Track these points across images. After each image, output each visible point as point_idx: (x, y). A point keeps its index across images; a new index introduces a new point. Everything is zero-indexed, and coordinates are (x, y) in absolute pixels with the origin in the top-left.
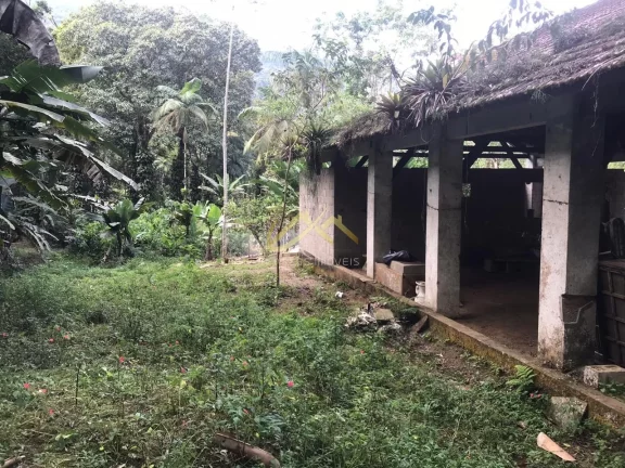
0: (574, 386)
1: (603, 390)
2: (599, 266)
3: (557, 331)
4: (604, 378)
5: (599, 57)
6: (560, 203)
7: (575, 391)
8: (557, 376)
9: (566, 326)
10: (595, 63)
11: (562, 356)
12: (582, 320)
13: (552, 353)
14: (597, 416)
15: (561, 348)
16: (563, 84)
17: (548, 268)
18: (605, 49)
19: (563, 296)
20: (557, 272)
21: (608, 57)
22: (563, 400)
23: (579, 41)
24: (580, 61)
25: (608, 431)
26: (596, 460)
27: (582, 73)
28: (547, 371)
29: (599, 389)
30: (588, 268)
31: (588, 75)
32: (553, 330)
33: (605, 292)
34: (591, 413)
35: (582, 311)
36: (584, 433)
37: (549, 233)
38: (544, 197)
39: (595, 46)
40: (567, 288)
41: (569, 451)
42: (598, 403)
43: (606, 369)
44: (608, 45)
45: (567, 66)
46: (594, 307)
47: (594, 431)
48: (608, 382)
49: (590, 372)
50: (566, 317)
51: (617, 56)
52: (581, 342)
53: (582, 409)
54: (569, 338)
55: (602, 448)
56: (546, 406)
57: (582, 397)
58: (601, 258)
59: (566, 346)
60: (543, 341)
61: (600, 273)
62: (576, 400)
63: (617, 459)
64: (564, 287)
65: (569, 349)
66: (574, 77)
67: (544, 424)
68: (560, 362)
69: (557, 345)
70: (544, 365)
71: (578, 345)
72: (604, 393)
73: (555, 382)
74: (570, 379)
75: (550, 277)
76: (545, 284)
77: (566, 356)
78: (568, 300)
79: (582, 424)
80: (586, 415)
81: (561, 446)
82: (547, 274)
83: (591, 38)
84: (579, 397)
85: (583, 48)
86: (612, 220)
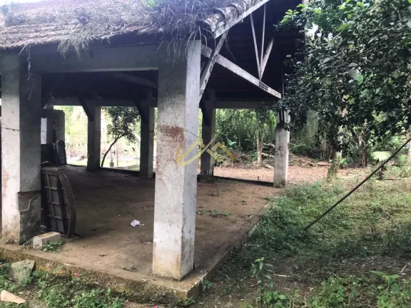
0: (26, 252)
1: (45, 250)
2: (42, 171)
3: (15, 217)
4: (46, 241)
5: (32, 35)
6: (14, 130)
7: (27, 255)
8: (16, 248)
9: (21, 213)
10: (28, 38)
11: (19, 234)
12: (32, 207)
13: (12, 234)
14: (41, 267)
15: (18, 228)
16: (7, 48)
17: (7, 175)
18: (36, 31)
19: (19, 193)
20: (14, 177)
21: (37, 37)
22: (19, 263)
23: (22, 22)
24: (20, 35)
25: (47, 275)
26: (40, 296)
27: (20, 44)
28: (9, 247)
29: (42, 250)
30: (35, 172)
31: (23, 45)
32: (12, 217)
33: (46, 187)
34: (37, 266)
35: (32, 202)
36: (33, 281)
37: (7, 151)
38: (2, 126)
39: (30, 28)
40: (21, 188)
41: (22, 296)
42: (42, 258)
43: (47, 236)
44: (38, 29)
45: (11, 36)
46: (40, 198)
47: (38, 278)
48: (48, 244)
49: (37, 240)
50: (21, 207)
51: (42, 37)
52: (32, 222)
53: (31, 266)
54: (23, 222)
55: (43, 287)
56: (8, 272)
57: (32, 258)
58: (43, 166)
59: (21, 226)
60: (6, 227)
61: (42, 176)
62: (28, 261)
63: (52, 291)
64: (19, 187)
65: (24, 228)
66: (14, 45)
67: (6, 284)
68: (17, 238)
69: (15, 227)
70: (7, 243)
71: (29, 224)
72: (46, 252)
73: (14, 253)
74: (24, 248)
75: (9, 181)
76: (6, 187)
77: (21, 234)
78: (22, 195)
79: (31, 275)
80: (34, 269)
81: (18, 295)
82: (7, 179)
83: (29, 21)
84: (30, 259)
85: (23, 28)
86: (57, 142)
